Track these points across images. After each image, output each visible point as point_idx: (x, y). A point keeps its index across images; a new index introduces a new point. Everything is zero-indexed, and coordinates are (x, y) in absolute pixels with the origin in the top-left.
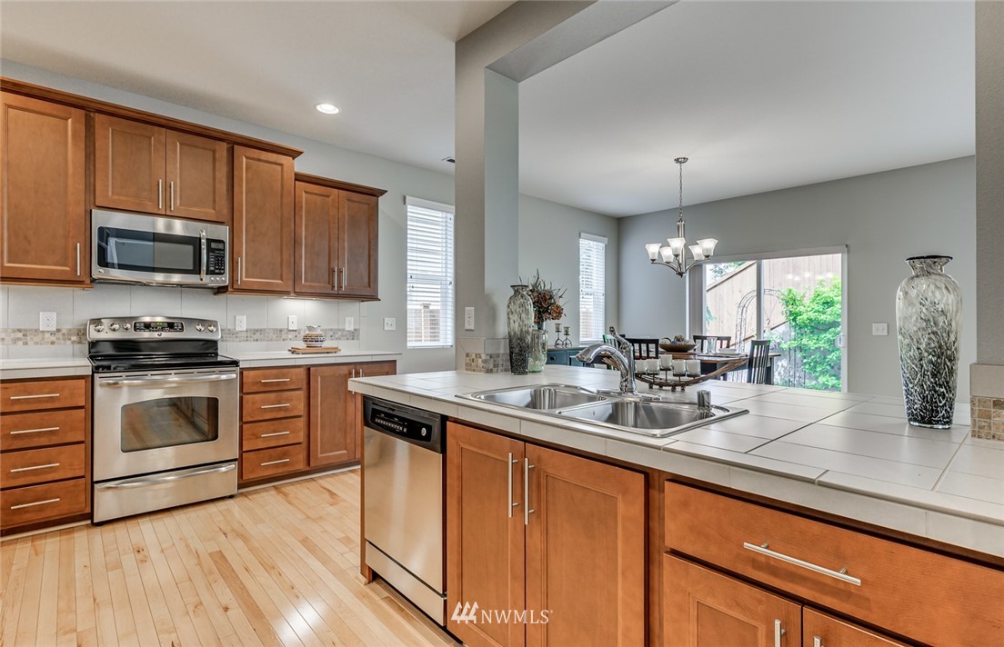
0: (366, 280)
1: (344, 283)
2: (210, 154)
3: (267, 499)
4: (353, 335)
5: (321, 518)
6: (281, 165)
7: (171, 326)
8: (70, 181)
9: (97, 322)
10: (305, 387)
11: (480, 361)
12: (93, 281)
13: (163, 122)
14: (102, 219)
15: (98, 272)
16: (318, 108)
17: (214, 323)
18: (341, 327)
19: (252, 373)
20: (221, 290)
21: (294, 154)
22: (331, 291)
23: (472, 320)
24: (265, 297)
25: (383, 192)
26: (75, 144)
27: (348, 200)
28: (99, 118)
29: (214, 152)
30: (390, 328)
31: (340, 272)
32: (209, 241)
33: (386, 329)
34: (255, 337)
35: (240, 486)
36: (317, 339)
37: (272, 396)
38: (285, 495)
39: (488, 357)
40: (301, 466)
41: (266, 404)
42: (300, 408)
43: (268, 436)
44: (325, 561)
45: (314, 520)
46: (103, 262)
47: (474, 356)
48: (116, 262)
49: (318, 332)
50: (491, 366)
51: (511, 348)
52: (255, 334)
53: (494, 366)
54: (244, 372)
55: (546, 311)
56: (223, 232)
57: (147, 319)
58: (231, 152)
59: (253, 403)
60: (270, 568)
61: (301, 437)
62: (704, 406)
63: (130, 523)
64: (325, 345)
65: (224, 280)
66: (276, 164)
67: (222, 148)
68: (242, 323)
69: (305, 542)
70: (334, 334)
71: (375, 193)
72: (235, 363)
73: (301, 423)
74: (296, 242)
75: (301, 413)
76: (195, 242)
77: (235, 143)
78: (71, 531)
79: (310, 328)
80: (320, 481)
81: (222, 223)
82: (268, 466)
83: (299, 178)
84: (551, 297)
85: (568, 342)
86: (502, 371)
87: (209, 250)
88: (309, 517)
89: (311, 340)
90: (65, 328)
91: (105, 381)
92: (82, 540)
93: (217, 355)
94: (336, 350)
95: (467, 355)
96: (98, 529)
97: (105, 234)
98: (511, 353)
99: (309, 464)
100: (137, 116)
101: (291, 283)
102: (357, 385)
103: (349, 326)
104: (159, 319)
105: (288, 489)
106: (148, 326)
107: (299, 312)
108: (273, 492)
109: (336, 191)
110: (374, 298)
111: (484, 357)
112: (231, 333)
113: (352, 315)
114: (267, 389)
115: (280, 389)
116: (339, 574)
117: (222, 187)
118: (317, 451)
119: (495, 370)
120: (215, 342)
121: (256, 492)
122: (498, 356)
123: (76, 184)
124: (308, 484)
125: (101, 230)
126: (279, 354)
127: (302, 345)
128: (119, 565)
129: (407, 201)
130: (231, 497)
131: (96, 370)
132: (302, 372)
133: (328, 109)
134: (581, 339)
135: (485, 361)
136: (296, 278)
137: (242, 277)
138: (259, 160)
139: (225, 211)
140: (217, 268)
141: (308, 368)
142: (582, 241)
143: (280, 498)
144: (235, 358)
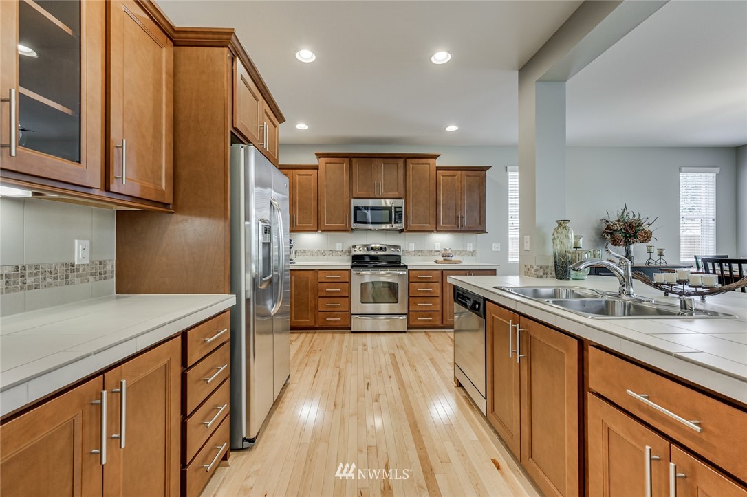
0: (478, 221)
1: (465, 224)
2: (396, 165)
3: (420, 337)
4: (472, 254)
5: (443, 351)
6: (429, 164)
7: (381, 248)
8: (345, 189)
9: (354, 247)
10: (440, 281)
11: (533, 270)
12: (352, 229)
13: (377, 156)
14: (355, 203)
15: (354, 226)
16: (447, 129)
17: (399, 247)
18: (465, 249)
19: (414, 272)
20: (401, 231)
21: (435, 157)
22: (457, 229)
23: (528, 244)
24: (422, 233)
25: (489, 168)
26: (346, 173)
27: (467, 176)
28: (354, 160)
29: (397, 164)
30: (497, 250)
31: (462, 218)
32: (395, 208)
33: (494, 249)
34: (419, 254)
35: (408, 328)
36: (449, 255)
37: (424, 284)
38: (429, 336)
39: (539, 268)
40: (438, 323)
41: (420, 288)
42: (438, 292)
43: (421, 305)
44: (439, 370)
45: (439, 351)
46: (356, 222)
47: (529, 267)
48: (370, 221)
49: (450, 252)
50: (541, 274)
51: (555, 262)
52: (418, 252)
53: (544, 274)
54: (410, 272)
55: (634, 236)
56: (401, 203)
57: (373, 246)
58: (405, 163)
59: (414, 287)
60: (412, 366)
61: (438, 308)
62: (686, 309)
63: (364, 334)
64: (453, 259)
65: (402, 226)
66: (426, 164)
67: (401, 162)
68: (412, 247)
69: (432, 360)
70: (460, 253)
71: (484, 169)
72: (405, 267)
73: (438, 300)
74: (437, 203)
75: (438, 295)
76: (389, 209)
77: (406, 157)
78: (345, 333)
79: (445, 250)
80: (449, 334)
81: (401, 198)
82: (421, 320)
83: (439, 169)
84: (639, 225)
85: (662, 261)
86: (550, 277)
87: (396, 212)
88: (437, 349)
89: (446, 256)
90: (345, 249)
91: (355, 272)
92: (348, 337)
93: (400, 263)
94: (459, 262)
95: (525, 266)
96: (353, 334)
97: (357, 209)
98: (556, 265)
99: (442, 323)
100: (367, 156)
101: (434, 226)
102: (452, 279)
103: (470, 248)
104: (378, 246)
105: (431, 334)
106: (372, 249)
107: (441, 241)
108: (424, 334)
109: (459, 172)
110: (484, 231)
111: (535, 267)
112: (407, 252)
113: (471, 242)
114: (421, 281)
115: (427, 281)
116: (444, 378)
117: (401, 181)
118: (447, 317)
119: (545, 276)
120: (400, 256)
121: (416, 332)
122: (547, 267)
123: (346, 189)
124: (442, 334)
125: (354, 207)
126: (429, 263)
127: (441, 259)
128: (357, 350)
129: (508, 169)
130: (405, 332)
131: (352, 267)
132: (439, 272)
133: (452, 128)
134: (681, 260)
135: (536, 270)
136: (437, 223)
137: (410, 224)
138: (418, 164)
139: (403, 192)
140: (399, 221)
141: (442, 271)
142: (681, 175)
143: (426, 337)
144: (406, 264)
